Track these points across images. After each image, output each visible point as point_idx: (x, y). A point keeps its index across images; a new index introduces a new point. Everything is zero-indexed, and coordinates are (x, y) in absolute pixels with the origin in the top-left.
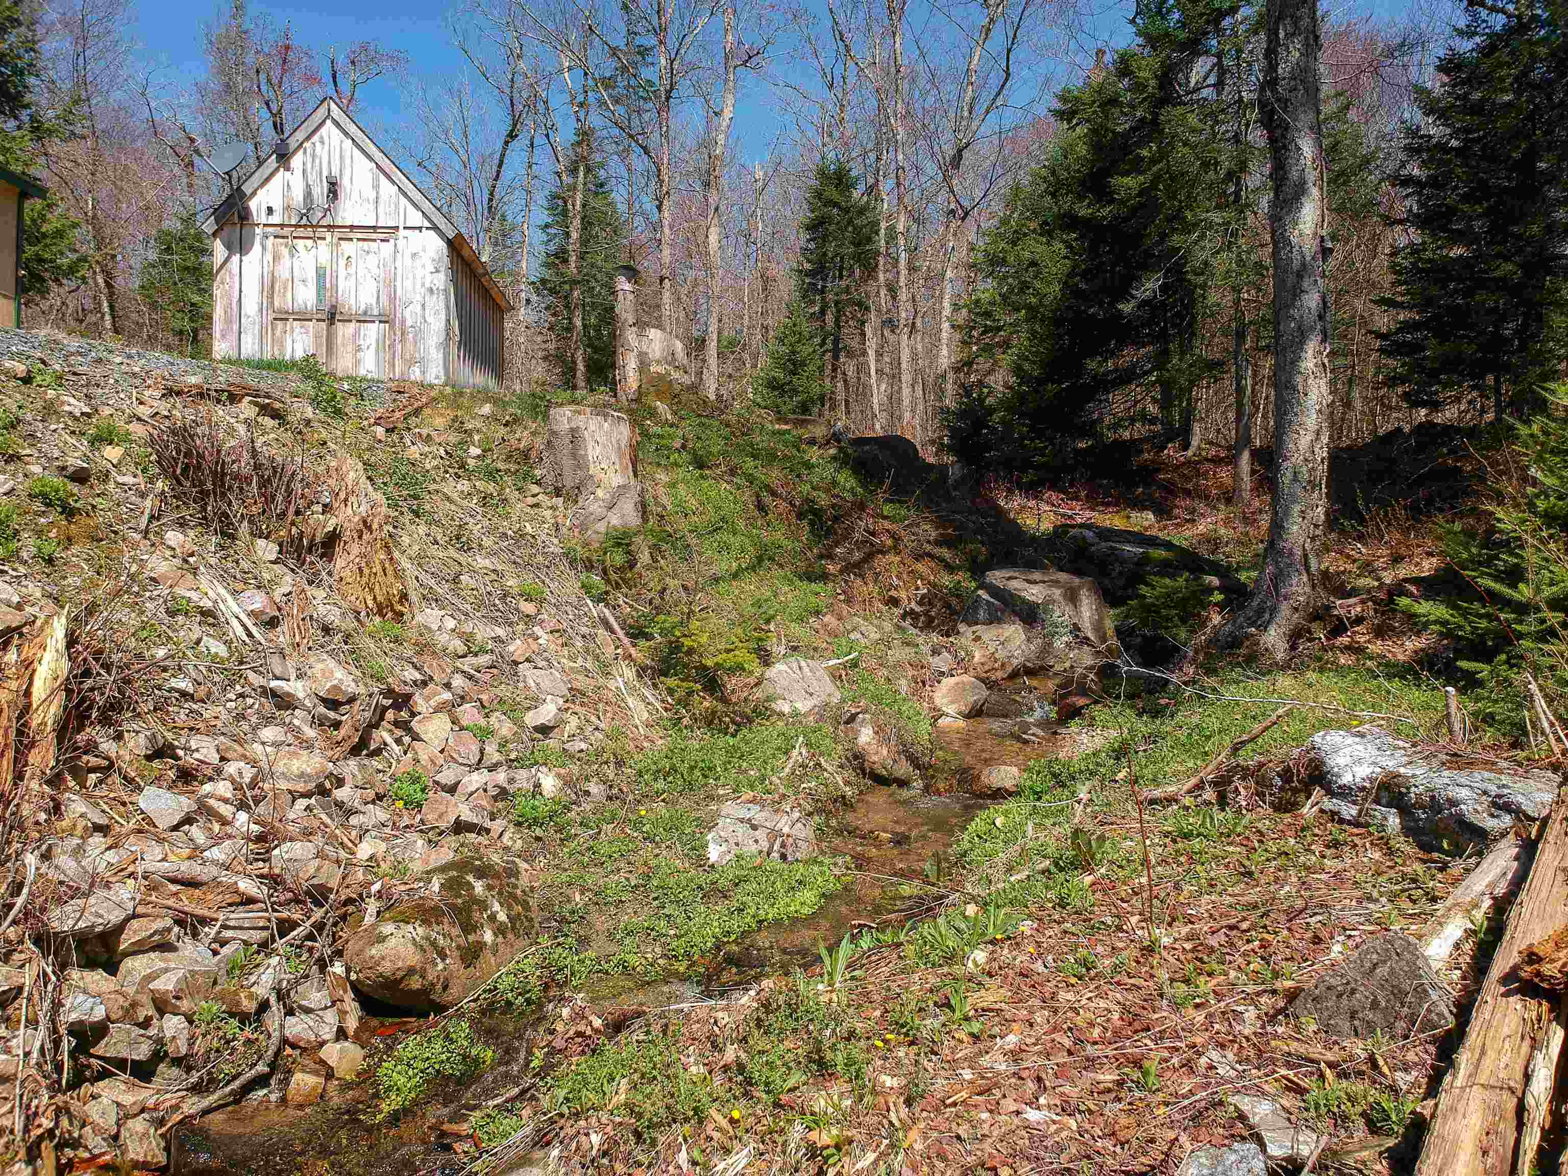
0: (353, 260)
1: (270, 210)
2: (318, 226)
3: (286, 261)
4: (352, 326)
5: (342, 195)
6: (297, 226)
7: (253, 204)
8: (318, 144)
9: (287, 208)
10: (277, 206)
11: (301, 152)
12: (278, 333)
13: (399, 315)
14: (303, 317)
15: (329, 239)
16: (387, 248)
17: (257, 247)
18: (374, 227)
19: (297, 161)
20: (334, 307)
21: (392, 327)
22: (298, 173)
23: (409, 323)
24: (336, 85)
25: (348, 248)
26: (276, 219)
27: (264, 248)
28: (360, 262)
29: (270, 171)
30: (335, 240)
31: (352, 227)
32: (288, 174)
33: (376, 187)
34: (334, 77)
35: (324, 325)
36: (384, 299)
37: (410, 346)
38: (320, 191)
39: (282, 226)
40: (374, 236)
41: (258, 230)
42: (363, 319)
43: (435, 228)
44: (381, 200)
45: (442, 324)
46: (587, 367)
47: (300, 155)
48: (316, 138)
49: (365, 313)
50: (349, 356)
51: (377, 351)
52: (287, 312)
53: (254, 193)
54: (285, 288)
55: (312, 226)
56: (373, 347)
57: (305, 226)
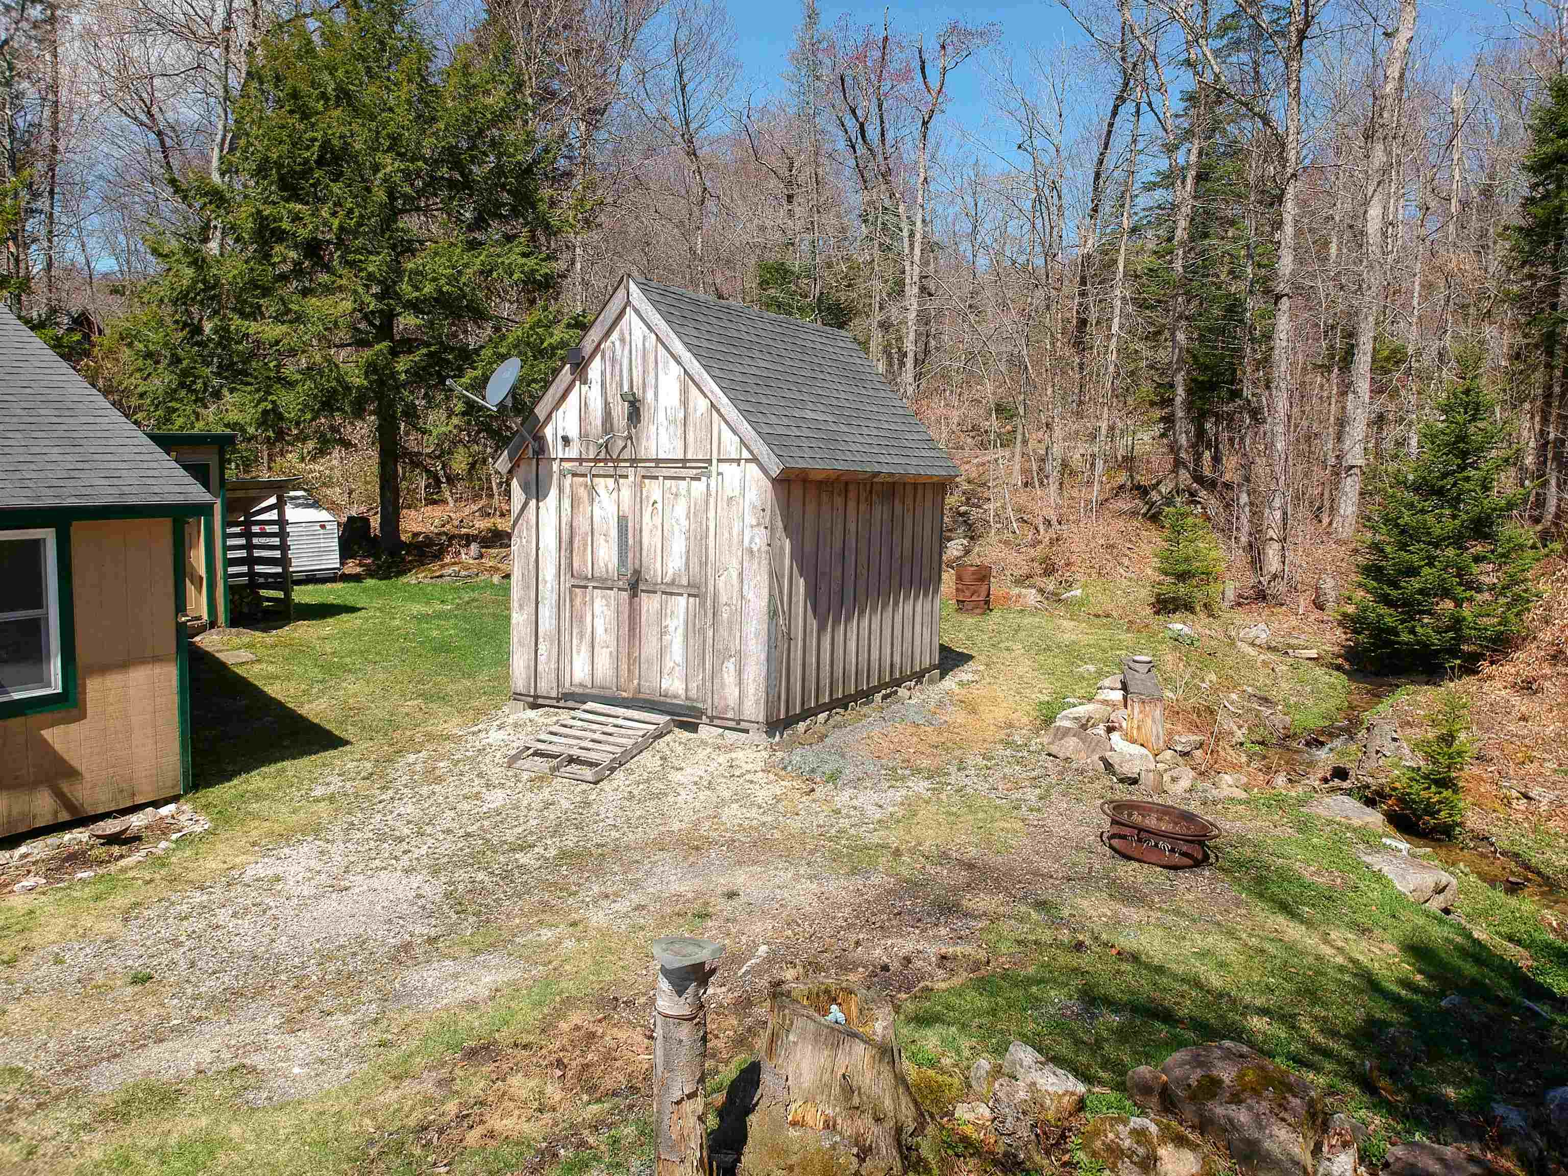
0: (659, 506)
1: (566, 440)
2: (618, 460)
3: (585, 507)
4: (657, 598)
5: (645, 415)
6: (596, 460)
7: (548, 432)
8: (617, 343)
9: (584, 436)
10: (573, 433)
11: (598, 357)
12: (578, 601)
13: (711, 588)
14: (604, 584)
15: (631, 478)
16: (698, 487)
17: (553, 492)
18: (684, 461)
19: (595, 370)
20: (637, 573)
21: (703, 604)
22: (596, 389)
23: (723, 599)
24: (925, 78)
25: (654, 489)
26: (573, 452)
27: (561, 490)
28: (668, 510)
29: (564, 386)
30: (638, 479)
31: (658, 461)
32: (585, 388)
33: (685, 403)
34: (923, 69)
35: (625, 595)
36: (694, 561)
37: (723, 632)
38: (620, 411)
39: (580, 460)
40: (684, 472)
41: (555, 467)
42: (669, 590)
43: (755, 460)
44: (691, 420)
45: (764, 602)
46: (1189, 391)
47: (597, 361)
48: (615, 336)
49: (673, 583)
50: (654, 640)
51: (686, 637)
52: (586, 578)
53: (549, 417)
54: (585, 545)
55: (613, 460)
56: (681, 631)
57: (604, 460)
